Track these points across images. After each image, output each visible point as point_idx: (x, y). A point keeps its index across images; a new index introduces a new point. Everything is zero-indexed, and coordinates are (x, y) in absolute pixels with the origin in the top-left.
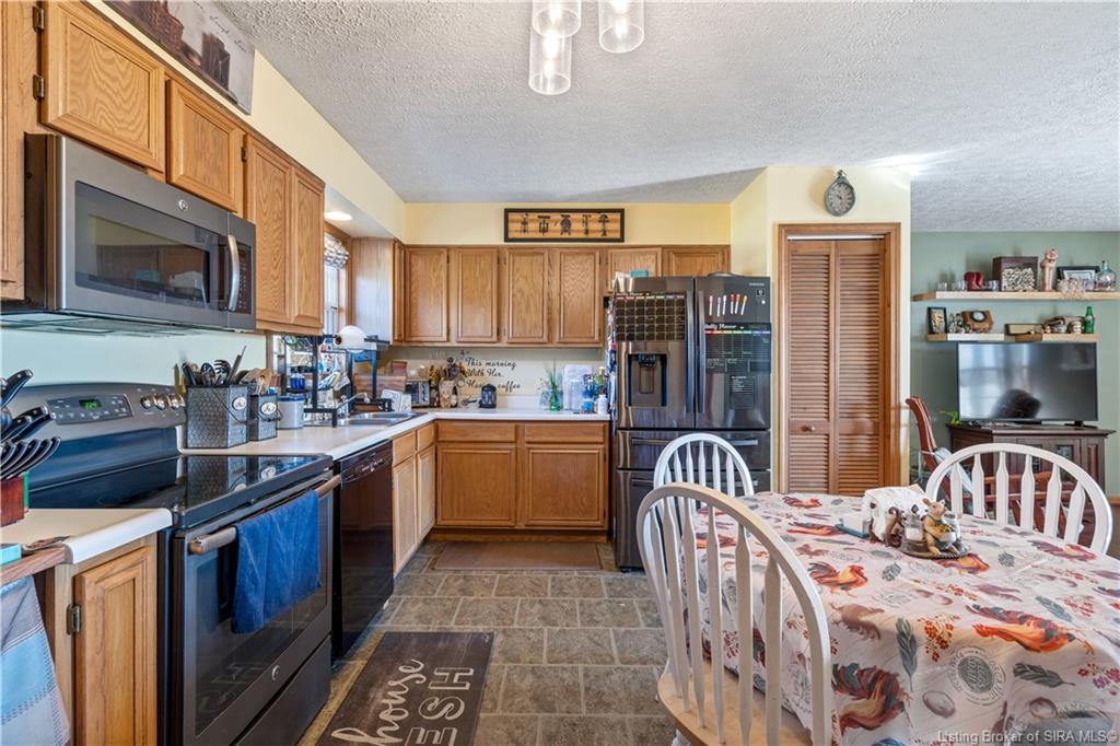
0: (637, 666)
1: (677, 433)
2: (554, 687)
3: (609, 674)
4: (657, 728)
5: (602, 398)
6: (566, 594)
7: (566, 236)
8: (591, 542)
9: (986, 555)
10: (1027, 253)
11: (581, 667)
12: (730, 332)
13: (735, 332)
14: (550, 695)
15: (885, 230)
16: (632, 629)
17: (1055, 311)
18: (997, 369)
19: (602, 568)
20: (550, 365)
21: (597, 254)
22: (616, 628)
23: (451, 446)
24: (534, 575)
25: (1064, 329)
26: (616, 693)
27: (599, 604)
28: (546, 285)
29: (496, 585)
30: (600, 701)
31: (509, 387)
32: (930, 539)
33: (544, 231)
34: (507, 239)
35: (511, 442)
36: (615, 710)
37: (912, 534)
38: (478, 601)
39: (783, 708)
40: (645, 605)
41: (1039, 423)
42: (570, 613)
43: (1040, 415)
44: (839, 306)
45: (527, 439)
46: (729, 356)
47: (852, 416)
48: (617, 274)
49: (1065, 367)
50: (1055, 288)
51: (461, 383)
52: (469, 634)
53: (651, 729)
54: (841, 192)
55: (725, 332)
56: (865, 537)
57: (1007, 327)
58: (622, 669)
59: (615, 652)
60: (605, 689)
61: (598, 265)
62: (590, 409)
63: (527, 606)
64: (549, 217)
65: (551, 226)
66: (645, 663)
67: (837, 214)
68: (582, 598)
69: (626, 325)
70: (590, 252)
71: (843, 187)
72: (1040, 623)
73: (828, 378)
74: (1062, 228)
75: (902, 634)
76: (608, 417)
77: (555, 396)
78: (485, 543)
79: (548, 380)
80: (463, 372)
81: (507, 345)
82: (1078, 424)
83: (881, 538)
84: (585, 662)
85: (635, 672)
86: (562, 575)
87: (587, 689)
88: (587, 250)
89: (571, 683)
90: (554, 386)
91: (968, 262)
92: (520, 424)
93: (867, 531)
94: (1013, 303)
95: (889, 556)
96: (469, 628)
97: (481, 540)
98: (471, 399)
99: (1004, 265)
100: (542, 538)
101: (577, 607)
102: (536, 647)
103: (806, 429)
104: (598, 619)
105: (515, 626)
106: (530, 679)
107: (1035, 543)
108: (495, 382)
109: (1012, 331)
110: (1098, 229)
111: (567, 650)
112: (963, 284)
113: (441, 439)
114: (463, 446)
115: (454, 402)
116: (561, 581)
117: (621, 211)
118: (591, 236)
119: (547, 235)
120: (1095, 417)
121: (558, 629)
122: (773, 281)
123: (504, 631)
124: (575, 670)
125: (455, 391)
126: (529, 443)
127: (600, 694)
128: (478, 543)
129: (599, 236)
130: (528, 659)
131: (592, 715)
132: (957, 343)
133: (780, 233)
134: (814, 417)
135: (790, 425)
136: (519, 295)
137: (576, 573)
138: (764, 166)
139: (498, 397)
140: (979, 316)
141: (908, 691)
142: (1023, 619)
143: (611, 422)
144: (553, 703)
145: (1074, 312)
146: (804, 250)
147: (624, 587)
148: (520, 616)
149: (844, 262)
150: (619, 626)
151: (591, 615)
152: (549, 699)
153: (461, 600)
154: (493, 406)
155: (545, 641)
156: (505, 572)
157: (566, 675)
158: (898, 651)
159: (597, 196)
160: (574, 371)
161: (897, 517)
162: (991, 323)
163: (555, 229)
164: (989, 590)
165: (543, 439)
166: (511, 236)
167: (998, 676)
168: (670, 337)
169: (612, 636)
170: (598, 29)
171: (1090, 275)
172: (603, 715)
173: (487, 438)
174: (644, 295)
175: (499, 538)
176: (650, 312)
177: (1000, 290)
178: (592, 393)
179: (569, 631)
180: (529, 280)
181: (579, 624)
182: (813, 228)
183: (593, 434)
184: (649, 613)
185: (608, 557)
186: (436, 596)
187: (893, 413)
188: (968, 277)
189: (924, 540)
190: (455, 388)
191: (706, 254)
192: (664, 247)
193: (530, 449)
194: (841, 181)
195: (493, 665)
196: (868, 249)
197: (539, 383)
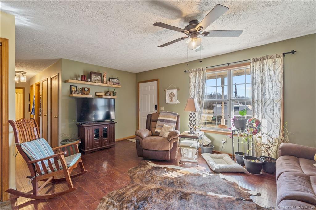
25: (108, 94)
50: (106, 83)
82: (111, 121)
94: (96, 86)
99: (92, 74)
109: (97, 94)
140: (86, 89)
145: (112, 90)
177: (91, 82)
188: (82, 76)
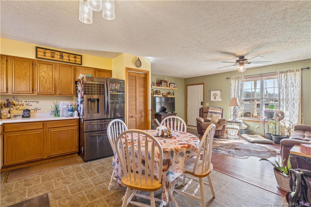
0: (100, 185)
1: (112, 119)
2: (77, 200)
3: (92, 190)
4: (111, 197)
5: (76, 112)
6: (70, 174)
7: (61, 60)
8: (73, 157)
9: (175, 136)
10: (165, 80)
11: (83, 191)
12: (115, 93)
13: (117, 93)
14: (76, 202)
15: (147, 72)
16: (95, 176)
17: (169, 91)
18: (159, 102)
19: (79, 163)
20: (55, 102)
21: (73, 67)
22: (90, 177)
23: (12, 133)
24: (55, 171)
25: (170, 95)
26: (96, 194)
27: (82, 173)
28: (54, 75)
29: (41, 179)
30: (93, 197)
31: (36, 110)
32: (168, 135)
33: (53, 57)
34: (37, 57)
35: (41, 129)
36: (98, 197)
37: (165, 134)
38: (35, 186)
39: (148, 175)
40: (96, 169)
41: (167, 113)
42: (74, 178)
43: (166, 111)
44: (138, 88)
45: (48, 127)
46: (115, 99)
47: (141, 113)
48: (80, 74)
49: (169, 102)
50: (169, 87)
51: (12, 109)
52: (36, 197)
53: (109, 198)
54: (138, 63)
55: (114, 93)
56: (157, 137)
57: (162, 94)
58: (96, 187)
59: (92, 184)
60: (93, 194)
61: (73, 71)
62: (72, 116)
63: (57, 181)
64: (55, 53)
65: (56, 56)
66: (102, 183)
67: (138, 67)
68: (76, 173)
69: (87, 90)
70: (71, 66)
71: (139, 61)
72: (187, 144)
73: (136, 105)
74: (170, 76)
75: (172, 151)
76: (78, 117)
77: (56, 112)
78: (30, 167)
79: (54, 107)
80: (14, 105)
81: (36, 95)
82: (172, 112)
83: (160, 136)
84: (84, 190)
85: (100, 186)
86: (65, 169)
87: (88, 196)
88: (70, 66)
89: (82, 196)
90: (57, 109)
91: (157, 80)
92: (44, 122)
93: (157, 135)
94: (163, 89)
95: (162, 139)
96: (35, 196)
97: (26, 166)
98: (18, 115)
99: (162, 81)
100: (54, 159)
101: (75, 176)
102: (66, 192)
103: (132, 117)
104: (84, 177)
105: (55, 188)
106: (67, 201)
107: (179, 133)
108: (29, 108)
109: (163, 95)
110: (174, 76)
111: (77, 188)
112: (156, 85)
113: (5, 131)
114: (18, 132)
115: (9, 116)
116: (66, 170)
117: (81, 56)
118: (71, 62)
119: (54, 59)
120: (174, 111)
121: (71, 184)
122: (125, 81)
123: (51, 192)
124: (82, 193)
125: (9, 112)
126: (48, 128)
127: (92, 196)
128: (25, 168)
129: (74, 62)
130: (64, 196)
131: (92, 201)
132: (156, 97)
133: (126, 69)
134: (133, 114)
135: (129, 116)
136: (42, 78)
137: (71, 167)
138: (122, 52)
139: (31, 113)
140: (158, 92)
141: (172, 161)
142: (185, 144)
143: (79, 119)
144: (79, 204)
145: (171, 92)
146: (131, 74)
147: (88, 166)
148: (55, 185)
149: (139, 78)
150: (91, 177)
151: (81, 177)
152: (76, 203)
153: (27, 189)
154: (29, 117)
155: (68, 189)
156: (43, 174)
157: (80, 195)
158: (171, 155)
159: (74, 50)
160: (64, 104)
161: (163, 132)
162: (160, 93)
163: (57, 57)
164: (179, 141)
165: (55, 126)
166: (38, 56)
167: (184, 154)
168: (95, 94)
169: (90, 180)
170: (102, 13)
171: (173, 85)
172: (95, 200)
173: (30, 128)
174: (93, 82)
175: (35, 164)
176: (94, 87)
177: (162, 87)
178: (72, 110)
179: (75, 183)
180: (47, 73)
181: (78, 180)
182: (134, 70)
183: (73, 123)
184: (98, 171)
185: (80, 160)
186: (13, 191)
187: (148, 112)
188: (157, 83)
189: (167, 135)
190: (9, 111)
191: (106, 72)
192: (94, 68)
193: (49, 130)
194: (139, 60)
195: (51, 203)
196: (143, 76)
197: (50, 108)
